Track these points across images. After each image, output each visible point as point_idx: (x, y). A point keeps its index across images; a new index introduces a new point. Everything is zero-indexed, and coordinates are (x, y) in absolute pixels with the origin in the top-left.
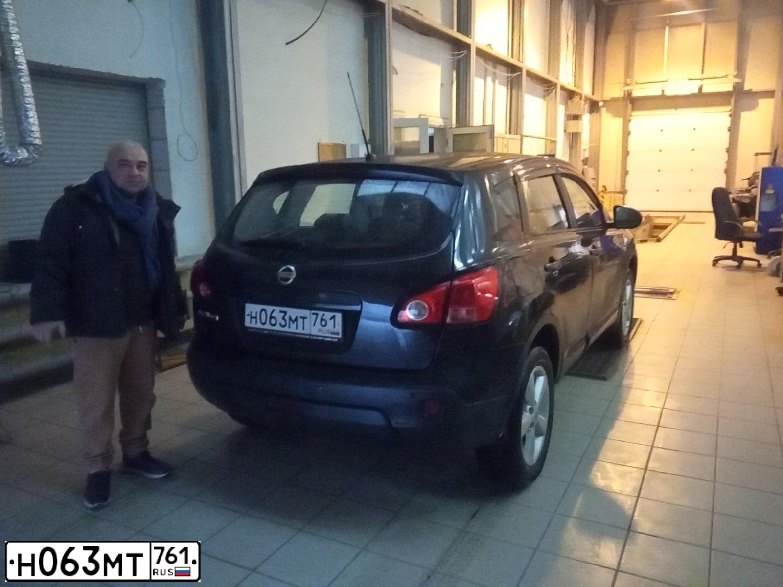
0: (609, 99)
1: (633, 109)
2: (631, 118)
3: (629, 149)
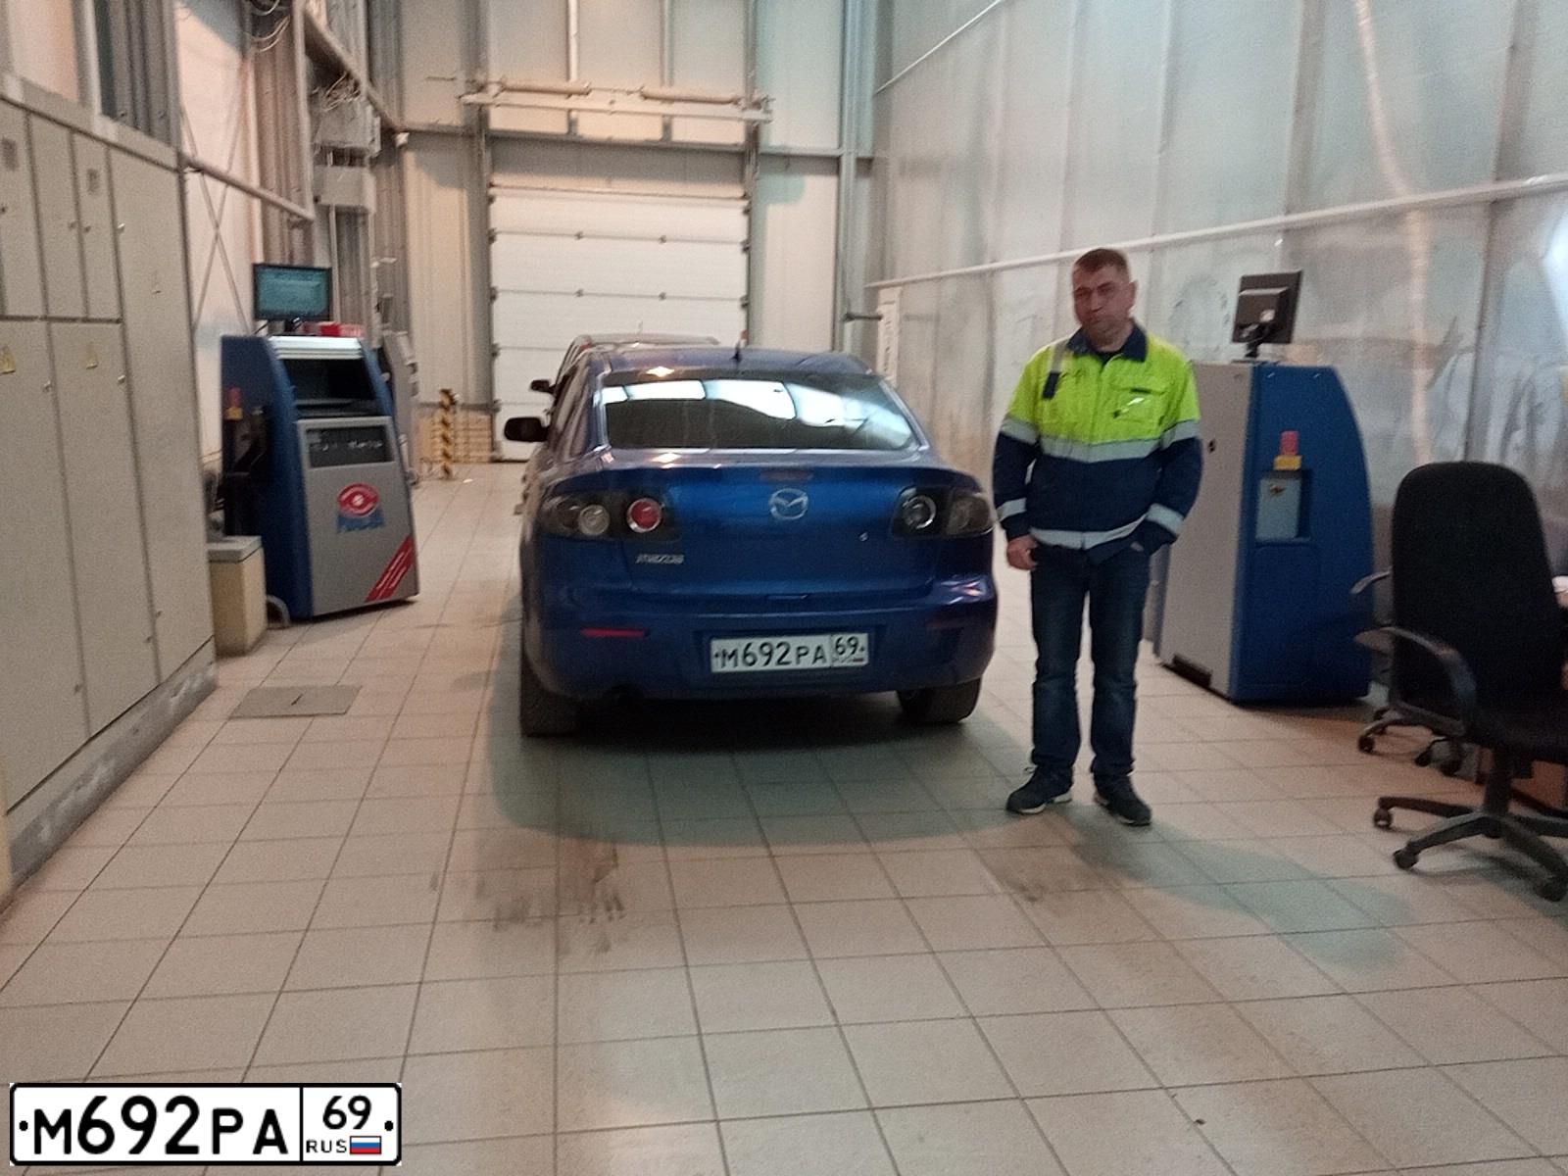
0: (424, 129)
1: (495, 166)
2: (492, 191)
3: (494, 284)
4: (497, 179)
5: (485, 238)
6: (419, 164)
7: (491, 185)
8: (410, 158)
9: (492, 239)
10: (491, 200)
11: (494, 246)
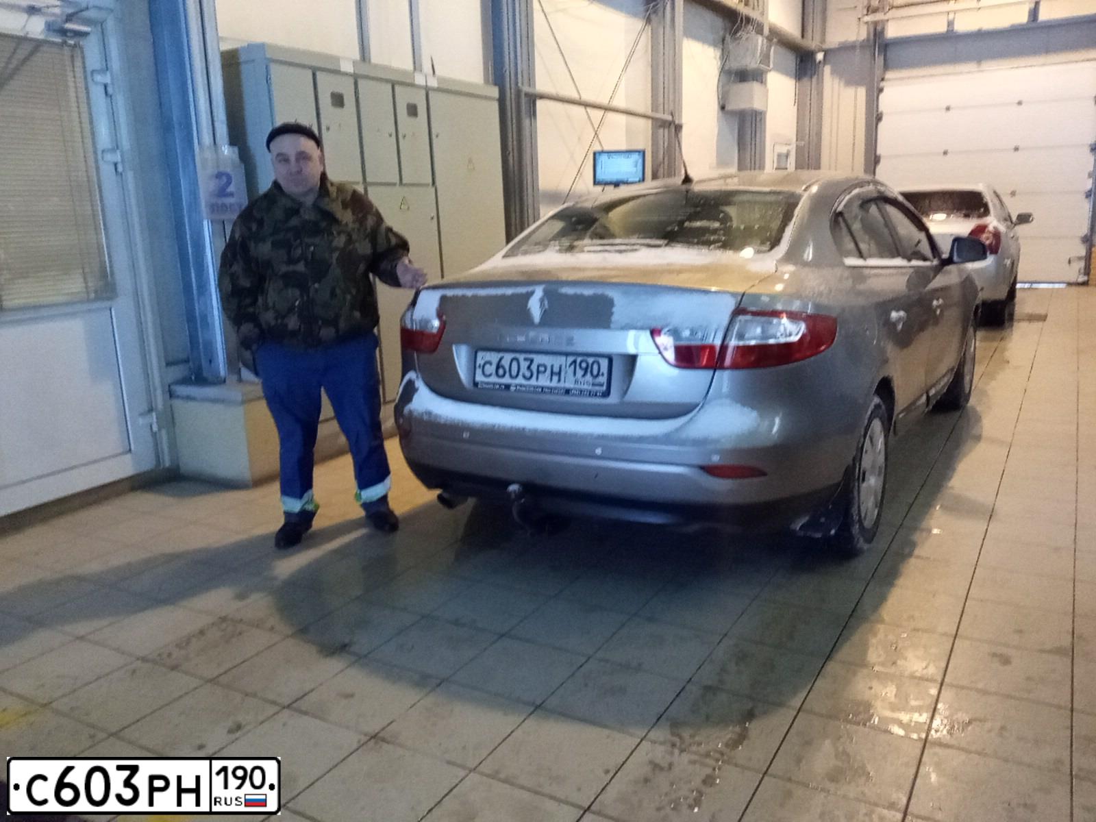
0: (836, 47)
1: (887, 66)
2: (882, 84)
3: (878, 152)
4: (889, 75)
5: (874, 118)
6: (833, 72)
7: (883, 79)
8: (827, 69)
9: (879, 118)
10: (881, 90)
11: (881, 125)
